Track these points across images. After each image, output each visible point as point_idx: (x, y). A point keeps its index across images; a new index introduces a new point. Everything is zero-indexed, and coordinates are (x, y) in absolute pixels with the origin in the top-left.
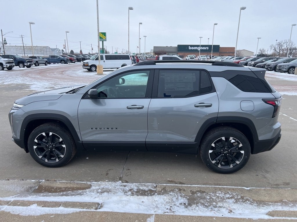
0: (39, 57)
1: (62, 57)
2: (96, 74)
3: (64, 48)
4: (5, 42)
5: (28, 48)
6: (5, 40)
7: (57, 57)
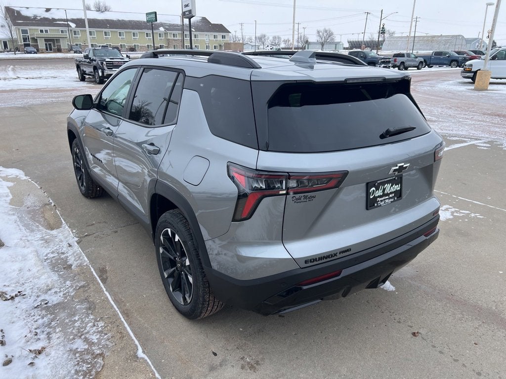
0: (409, 55)
1: (457, 55)
2: (472, 89)
3: (488, 36)
4: (382, 30)
5: (425, 39)
6: (382, 28)
7: (445, 53)
